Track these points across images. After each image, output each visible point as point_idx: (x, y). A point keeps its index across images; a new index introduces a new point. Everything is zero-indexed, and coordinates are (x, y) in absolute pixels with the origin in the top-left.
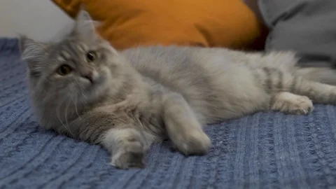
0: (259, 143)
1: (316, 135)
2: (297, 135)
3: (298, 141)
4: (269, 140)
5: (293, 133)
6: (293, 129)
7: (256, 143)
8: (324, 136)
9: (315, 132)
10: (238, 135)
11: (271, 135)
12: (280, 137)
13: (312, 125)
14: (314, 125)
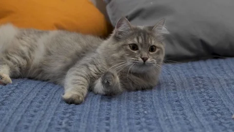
0: (98, 125)
1: (144, 119)
2: (128, 119)
3: (130, 124)
4: (106, 123)
5: (126, 117)
6: (126, 113)
7: (95, 126)
8: (151, 120)
9: (143, 117)
10: (82, 118)
11: (108, 119)
12: (115, 121)
13: (141, 110)
14: (143, 110)
